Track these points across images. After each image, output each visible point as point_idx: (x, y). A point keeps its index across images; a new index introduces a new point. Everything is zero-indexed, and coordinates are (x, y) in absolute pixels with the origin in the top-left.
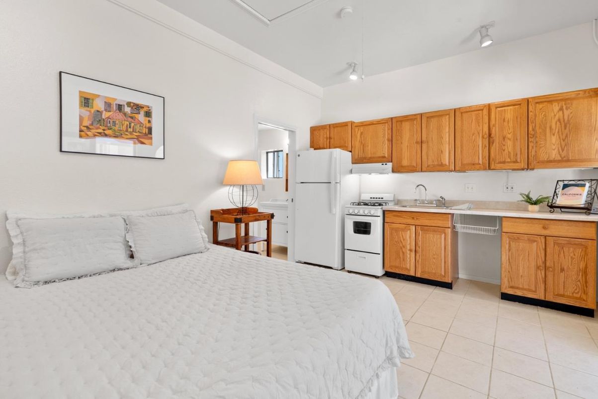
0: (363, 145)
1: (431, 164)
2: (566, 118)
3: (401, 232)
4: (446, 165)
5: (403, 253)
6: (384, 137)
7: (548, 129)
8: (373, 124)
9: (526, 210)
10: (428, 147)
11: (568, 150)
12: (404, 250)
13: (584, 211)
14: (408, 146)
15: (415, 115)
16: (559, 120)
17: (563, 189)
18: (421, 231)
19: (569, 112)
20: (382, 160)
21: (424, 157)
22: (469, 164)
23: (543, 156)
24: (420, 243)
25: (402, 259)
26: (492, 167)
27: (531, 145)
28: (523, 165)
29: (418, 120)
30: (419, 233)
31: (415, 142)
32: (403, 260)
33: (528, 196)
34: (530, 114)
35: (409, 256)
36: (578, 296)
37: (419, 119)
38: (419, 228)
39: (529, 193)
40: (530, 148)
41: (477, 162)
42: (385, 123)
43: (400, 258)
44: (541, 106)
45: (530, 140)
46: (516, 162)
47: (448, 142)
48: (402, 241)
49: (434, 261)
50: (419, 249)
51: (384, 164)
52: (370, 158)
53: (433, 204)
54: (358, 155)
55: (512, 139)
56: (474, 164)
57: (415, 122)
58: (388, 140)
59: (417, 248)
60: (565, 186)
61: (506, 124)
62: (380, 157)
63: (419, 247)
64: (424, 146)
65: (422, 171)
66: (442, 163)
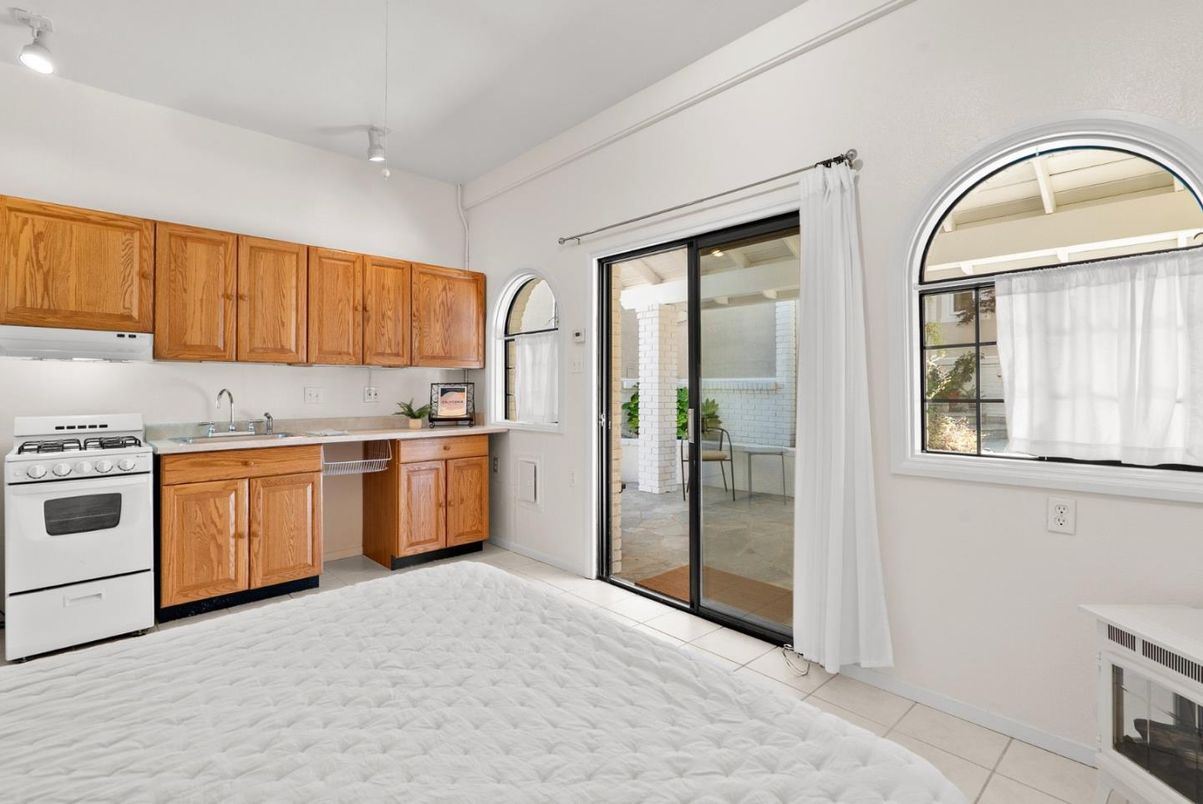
0: (46, 275)
1: (260, 346)
2: (449, 300)
3: (212, 500)
4: (291, 351)
5: (219, 547)
6: (129, 262)
7: (432, 313)
8: (88, 221)
9: (407, 428)
10: (253, 309)
11: (450, 344)
12: (220, 540)
13: (468, 422)
14: (202, 300)
15: (222, 233)
16: (443, 303)
17: (442, 395)
18: (263, 487)
19: (452, 294)
20: (122, 324)
21: (244, 331)
22: (333, 353)
23: (427, 351)
24: (260, 515)
25: (215, 564)
26: (368, 361)
27: (414, 331)
28: (406, 360)
29: (230, 246)
30: (259, 494)
31: (220, 294)
32: (220, 562)
33: (409, 407)
34: (414, 286)
35: (232, 550)
36: (474, 529)
37: (232, 247)
38: (258, 484)
39: (411, 403)
40: (414, 336)
41: (346, 350)
42: (132, 229)
43: (211, 560)
44: (425, 278)
45: (414, 324)
46: (397, 355)
47: (294, 306)
48: (217, 520)
49: (292, 542)
50: (258, 529)
51: (127, 334)
52: (76, 313)
53: (247, 430)
54: (24, 300)
55: (393, 318)
56: (340, 354)
57: (221, 248)
58: (143, 275)
59: (255, 527)
60: (444, 392)
61: (386, 292)
62: (110, 315)
63: (259, 524)
64: (244, 306)
65: (237, 360)
66: (282, 347)
